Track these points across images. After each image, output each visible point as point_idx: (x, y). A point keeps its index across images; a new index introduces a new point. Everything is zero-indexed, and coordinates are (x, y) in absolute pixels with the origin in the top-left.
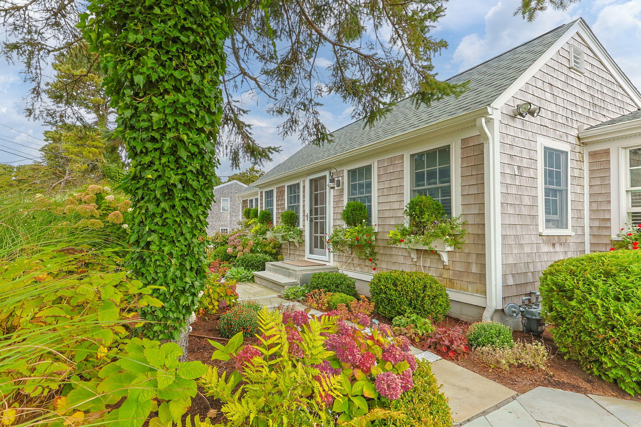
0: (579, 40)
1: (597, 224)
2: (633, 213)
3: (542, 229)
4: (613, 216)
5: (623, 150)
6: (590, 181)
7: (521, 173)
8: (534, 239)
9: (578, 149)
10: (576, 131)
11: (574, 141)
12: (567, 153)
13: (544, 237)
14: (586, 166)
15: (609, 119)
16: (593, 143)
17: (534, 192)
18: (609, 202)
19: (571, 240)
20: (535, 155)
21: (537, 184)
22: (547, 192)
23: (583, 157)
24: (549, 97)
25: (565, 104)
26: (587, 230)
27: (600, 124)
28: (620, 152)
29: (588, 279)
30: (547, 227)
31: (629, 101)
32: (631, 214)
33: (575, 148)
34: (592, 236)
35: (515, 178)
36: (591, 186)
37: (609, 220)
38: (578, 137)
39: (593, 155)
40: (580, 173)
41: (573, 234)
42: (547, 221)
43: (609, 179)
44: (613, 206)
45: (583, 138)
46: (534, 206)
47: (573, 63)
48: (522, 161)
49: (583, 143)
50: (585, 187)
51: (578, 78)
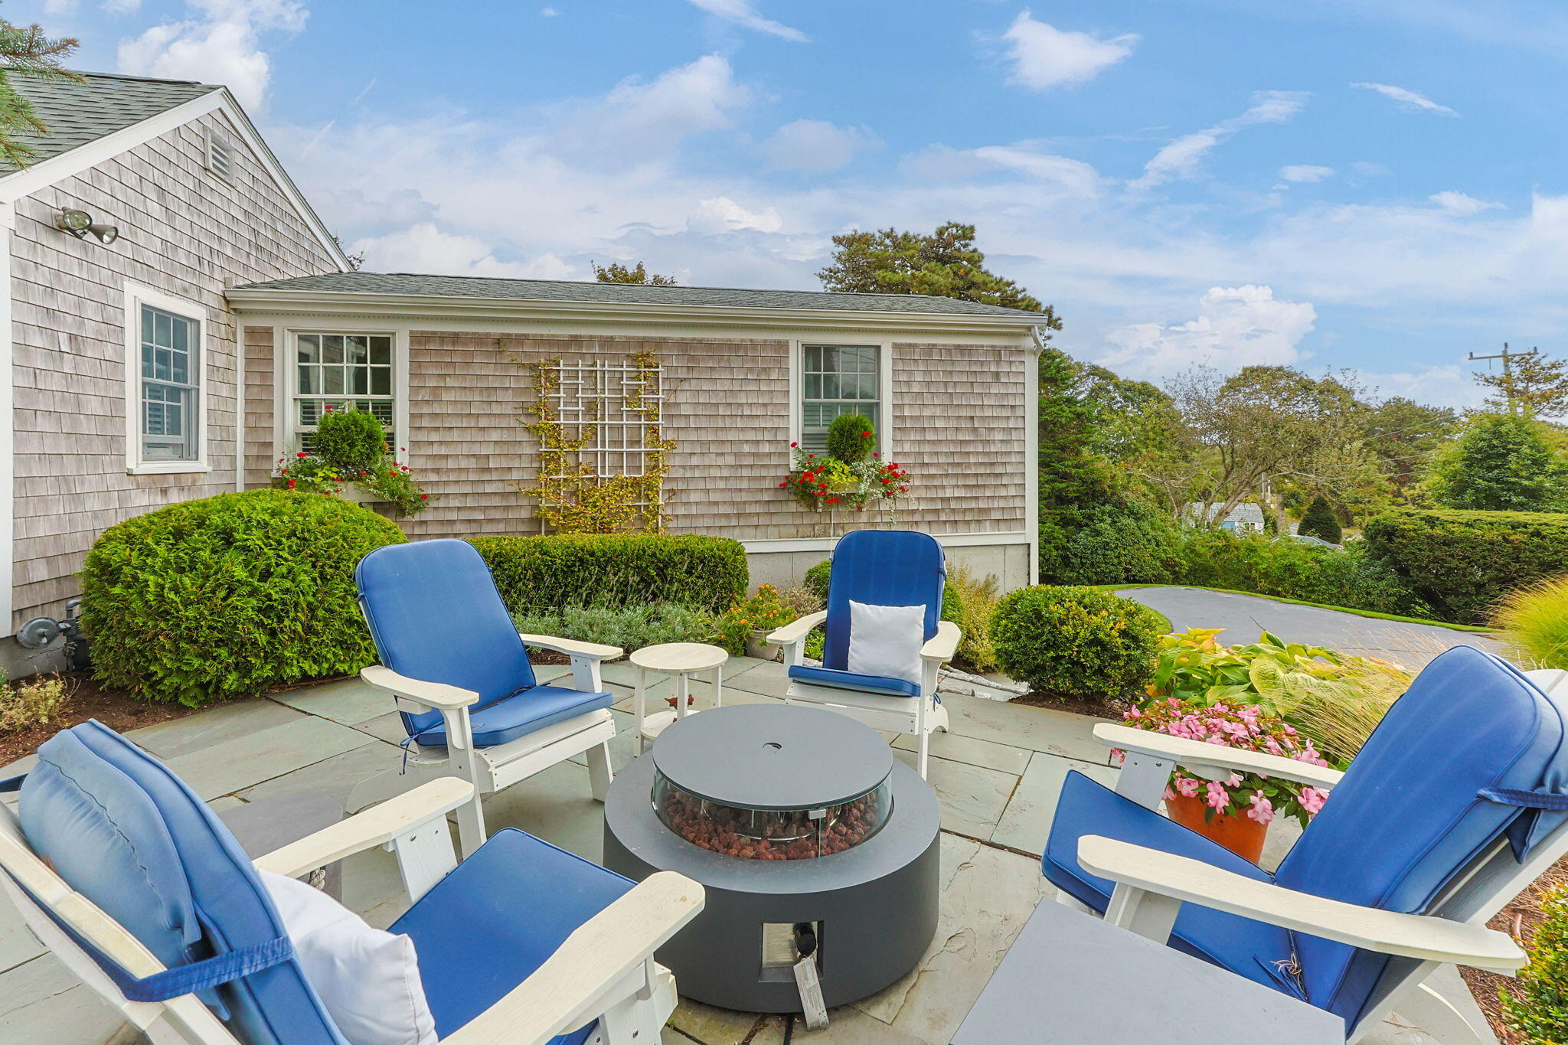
0: (226, 124)
1: (254, 451)
2: (304, 434)
3: (134, 459)
4: (276, 439)
5: (290, 333)
6: (246, 378)
7: (79, 349)
8: (112, 482)
9: (224, 318)
10: (221, 287)
11: (216, 303)
12: (198, 322)
13: (139, 478)
14: (240, 351)
15: (287, 277)
16: (251, 312)
17: (117, 388)
18: (272, 415)
19: (202, 480)
20: (120, 317)
21: (123, 374)
22: (151, 391)
23: (235, 335)
24: (155, 209)
25: (196, 231)
26: (240, 462)
27: (248, 286)
28: (286, 336)
29: (148, 545)
30: (146, 459)
31: (325, 257)
32: (301, 436)
33: (217, 316)
34: (249, 471)
35: (62, 358)
36: (247, 386)
37: (271, 444)
38: (225, 298)
39: (250, 332)
40: (229, 361)
41: (209, 469)
42: (149, 445)
43: (272, 378)
44: (276, 423)
45: (234, 301)
46: (116, 415)
47: (211, 161)
48: (82, 325)
49: (235, 310)
50: (239, 387)
51: (224, 192)
